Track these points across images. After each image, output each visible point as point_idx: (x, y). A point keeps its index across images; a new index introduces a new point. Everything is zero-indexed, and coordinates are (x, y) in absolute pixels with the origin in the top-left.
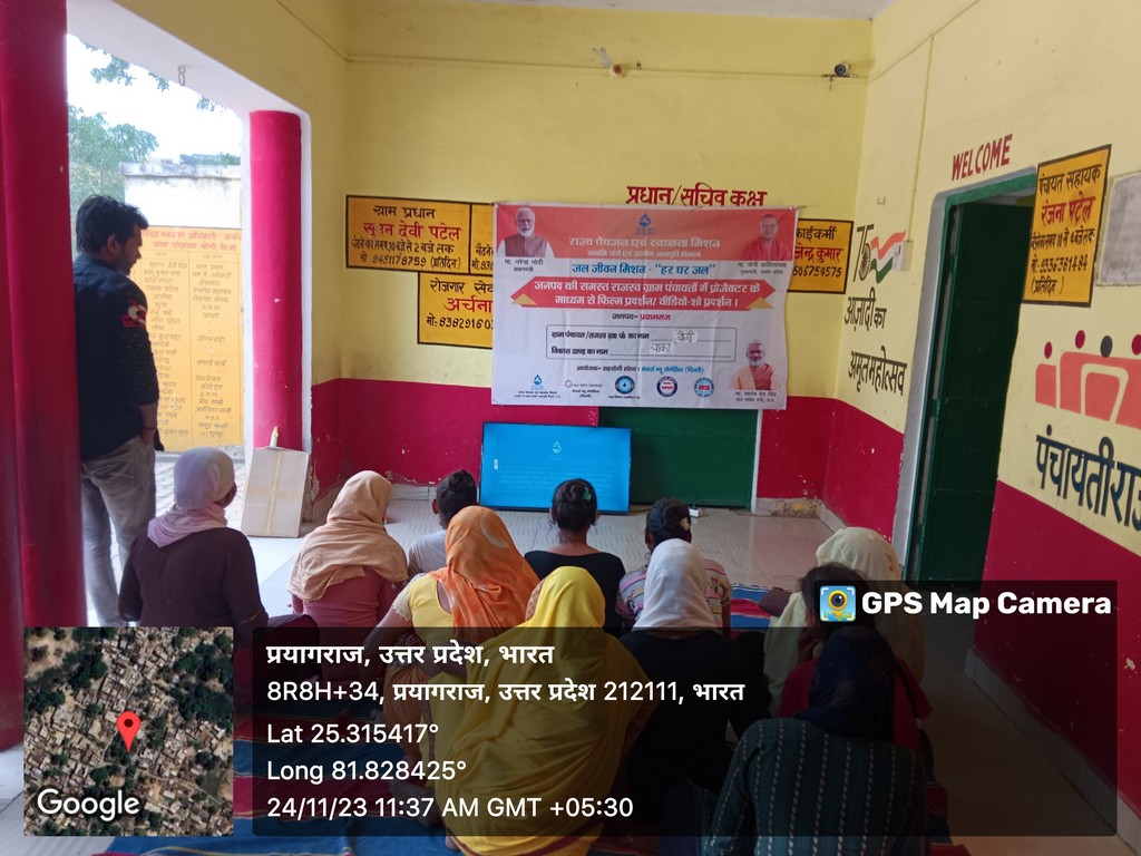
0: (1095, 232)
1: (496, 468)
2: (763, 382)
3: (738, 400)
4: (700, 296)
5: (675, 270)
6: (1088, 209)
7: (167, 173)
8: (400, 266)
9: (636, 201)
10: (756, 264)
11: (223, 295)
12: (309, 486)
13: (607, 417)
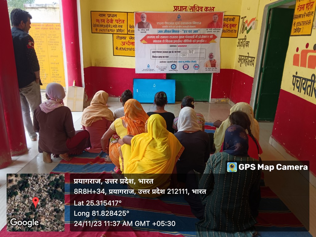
0: (314, 13)
1: (137, 92)
2: (213, 65)
3: (206, 70)
4: (195, 39)
5: (188, 31)
6: (312, 5)
7: (38, 7)
8: (107, 32)
9: (176, 11)
10: (212, 29)
11: (57, 43)
12: (85, 97)
13: (168, 76)
